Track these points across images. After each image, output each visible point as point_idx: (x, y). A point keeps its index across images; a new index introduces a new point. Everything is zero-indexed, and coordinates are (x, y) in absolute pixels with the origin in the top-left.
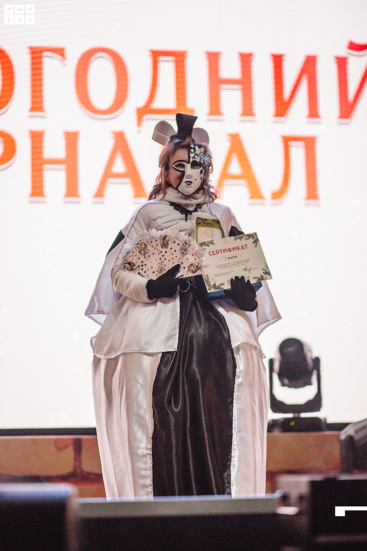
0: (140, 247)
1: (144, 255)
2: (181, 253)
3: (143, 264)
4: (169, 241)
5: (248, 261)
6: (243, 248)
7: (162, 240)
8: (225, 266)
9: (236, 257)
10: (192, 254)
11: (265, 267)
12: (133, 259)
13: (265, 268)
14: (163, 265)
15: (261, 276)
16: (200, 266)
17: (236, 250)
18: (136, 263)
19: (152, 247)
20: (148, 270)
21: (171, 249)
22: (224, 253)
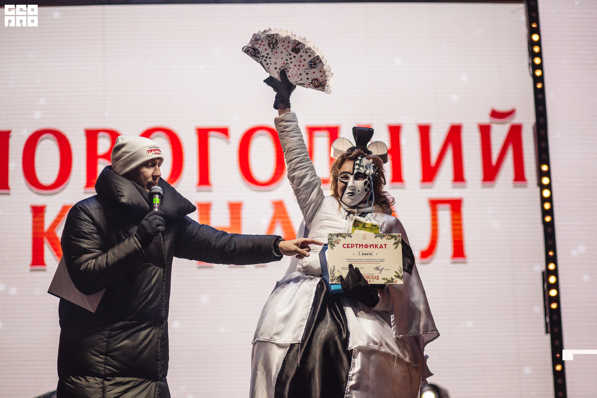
0: (270, 40)
1: (272, 49)
2: (310, 65)
3: (269, 56)
4: (301, 49)
5: (382, 261)
6: (381, 247)
7: (295, 45)
8: (356, 261)
9: (371, 254)
10: (319, 70)
11: (399, 270)
12: (259, 47)
13: (398, 272)
14: (288, 67)
15: (391, 278)
16: (324, 84)
17: (373, 248)
18: (262, 52)
19: (283, 46)
20: (271, 64)
21: (301, 56)
22: (360, 248)
